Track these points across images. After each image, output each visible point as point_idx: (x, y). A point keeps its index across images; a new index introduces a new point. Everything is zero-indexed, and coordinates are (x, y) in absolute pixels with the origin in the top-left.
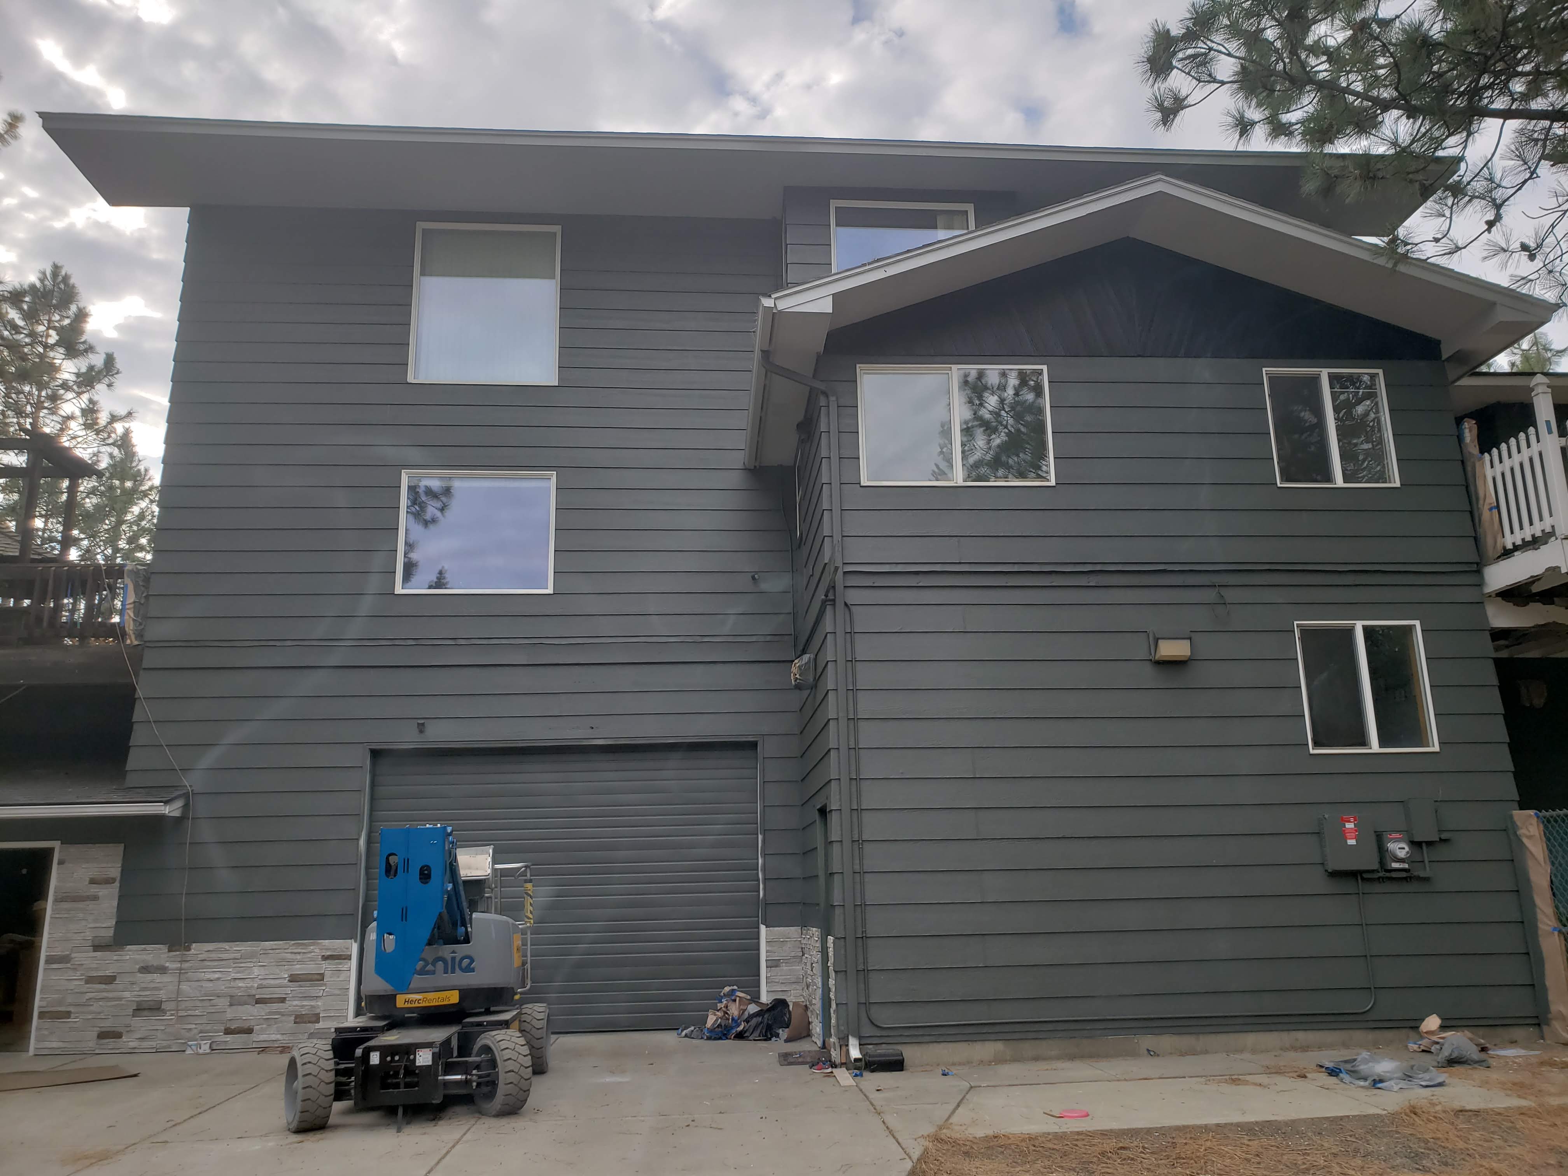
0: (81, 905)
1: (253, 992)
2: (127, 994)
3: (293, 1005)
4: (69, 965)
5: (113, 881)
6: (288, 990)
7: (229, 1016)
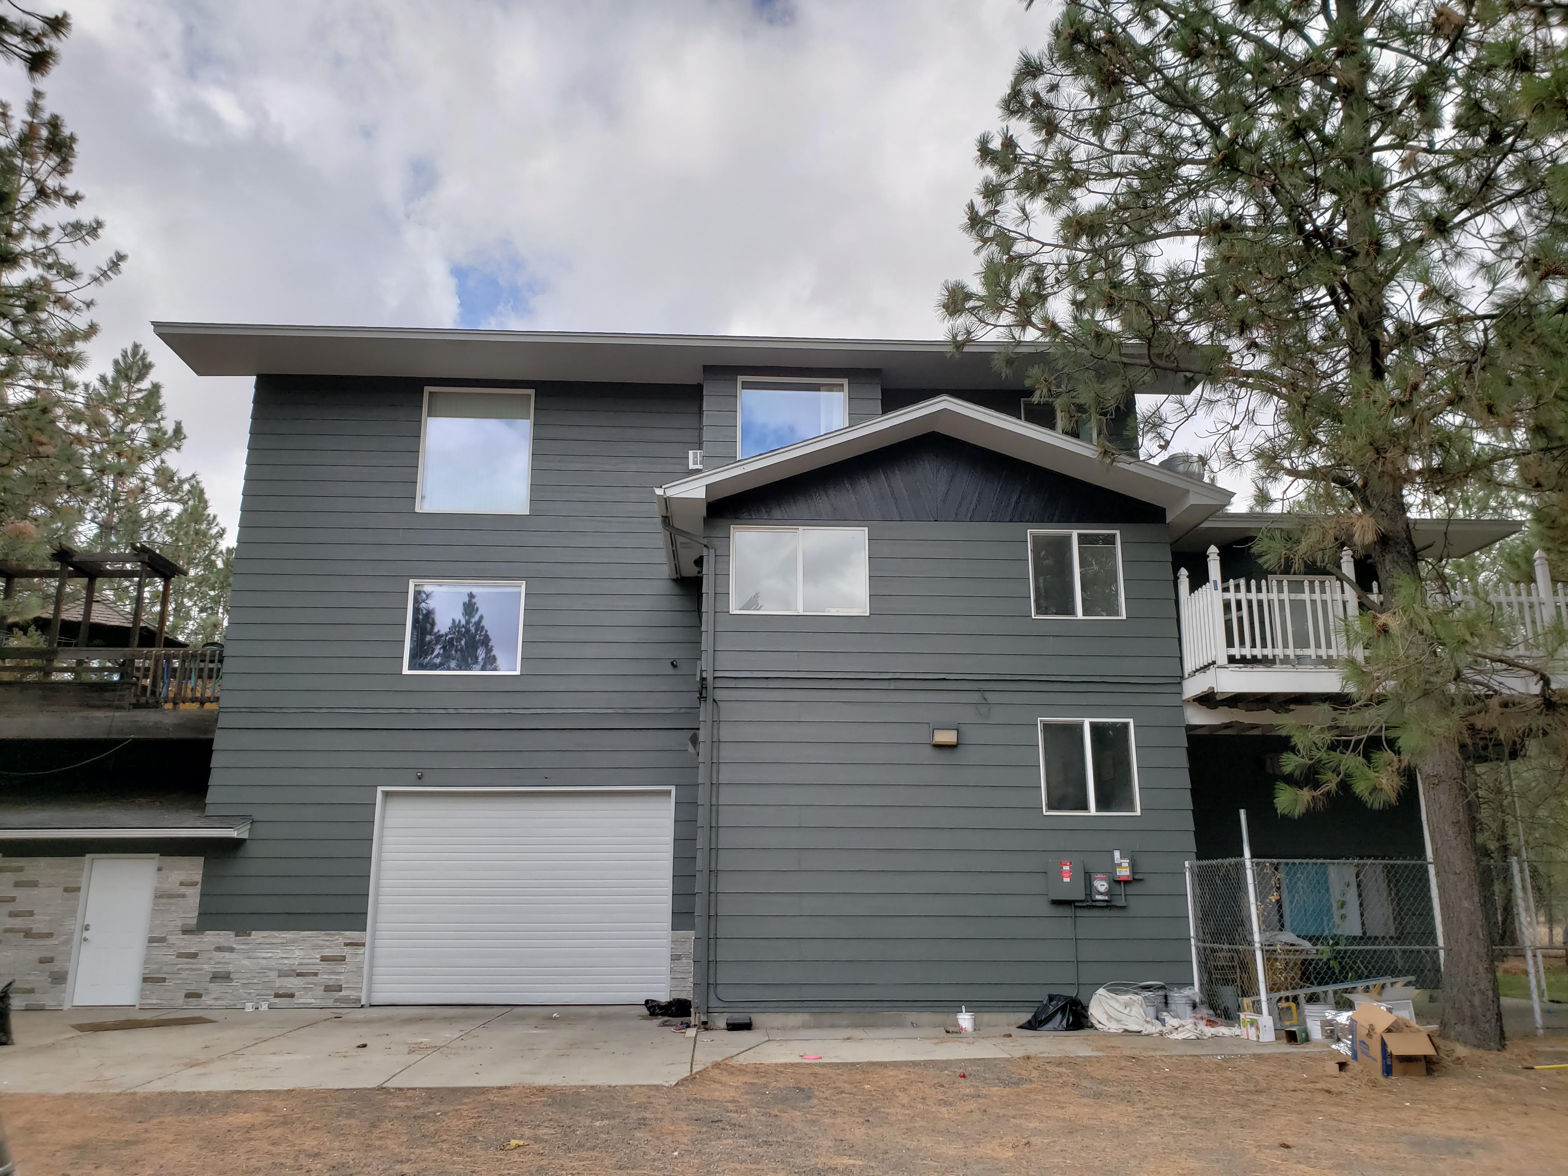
0: (173, 901)
1: (295, 967)
2: (205, 966)
3: (325, 978)
4: (165, 944)
5: (196, 884)
6: (320, 967)
7: (278, 985)
